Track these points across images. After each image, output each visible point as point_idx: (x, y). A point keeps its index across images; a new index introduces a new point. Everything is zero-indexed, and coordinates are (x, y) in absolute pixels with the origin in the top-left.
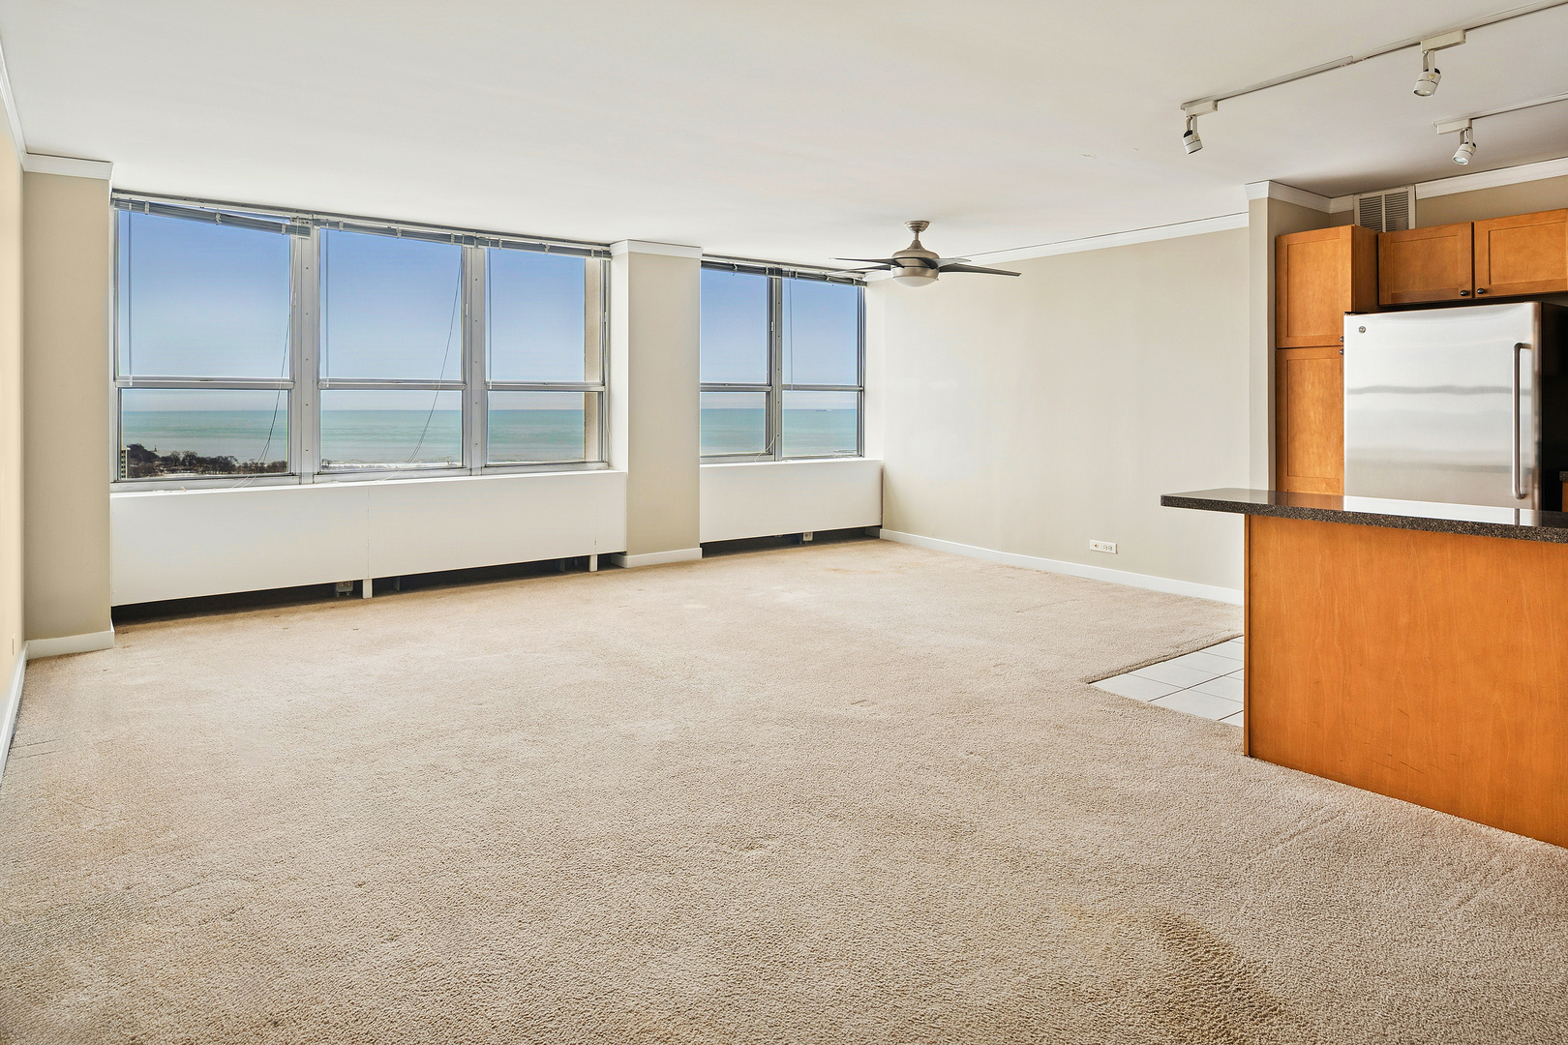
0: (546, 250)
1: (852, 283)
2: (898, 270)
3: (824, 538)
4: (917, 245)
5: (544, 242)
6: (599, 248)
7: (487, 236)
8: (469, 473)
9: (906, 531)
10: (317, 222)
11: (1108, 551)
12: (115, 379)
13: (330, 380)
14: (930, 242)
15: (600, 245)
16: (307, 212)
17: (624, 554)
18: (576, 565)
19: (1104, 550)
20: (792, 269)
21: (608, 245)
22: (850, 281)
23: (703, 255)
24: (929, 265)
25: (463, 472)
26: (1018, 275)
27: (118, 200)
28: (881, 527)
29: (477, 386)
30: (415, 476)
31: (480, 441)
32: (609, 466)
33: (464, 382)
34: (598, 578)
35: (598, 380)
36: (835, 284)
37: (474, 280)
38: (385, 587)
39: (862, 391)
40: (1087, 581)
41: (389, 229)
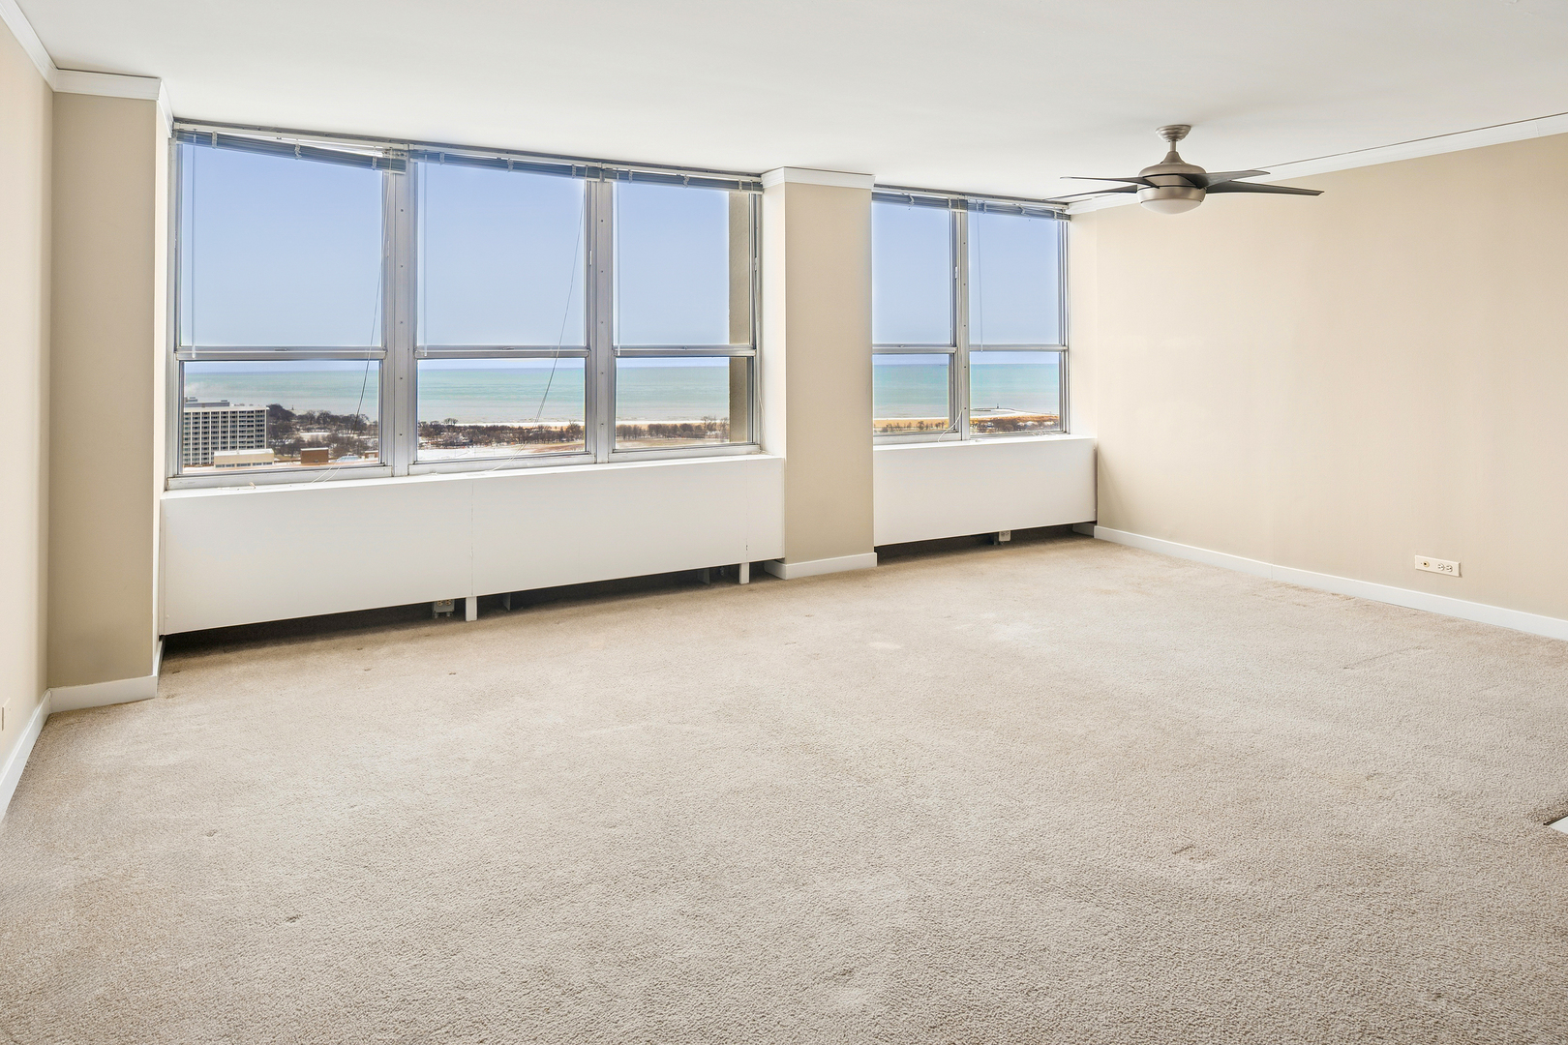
0: (685, 182)
1: (1053, 216)
2: (1150, 192)
3: (1025, 538)
4: (1174, 157)
5: (682, 173)
6: (747, 179)
7: (614, 167)
8: (593, 459)
9: (1131, 529)
10: (415, 154)
11: (1446, 572)
12: (175, 350)
13: (429, 348)
14: (1195, 154)
15: (749, 175)
16: (402, 142)
17: (781, 561)
18: (724, 576)
19: (1439, 571)
20: (980, 201)
21: (759, 175)
22: (1050, 214)
23: (876, 185)
24: (1196, 183)
25: (586, 458)
26: (1316, 193)
27: (181, 131)
28: (1095, 523)
29: (602, 353)
30: (529, 464)
31: (606, 420)
32: (762, 449)
33: (588, 347)
34: (752, 596)
35: (749, 344)
36: (1033, 219)
37: (599, 221)
38: (493, 606)
39: (1065, 351)
40: (1416, 613)
41: (501, 160)
